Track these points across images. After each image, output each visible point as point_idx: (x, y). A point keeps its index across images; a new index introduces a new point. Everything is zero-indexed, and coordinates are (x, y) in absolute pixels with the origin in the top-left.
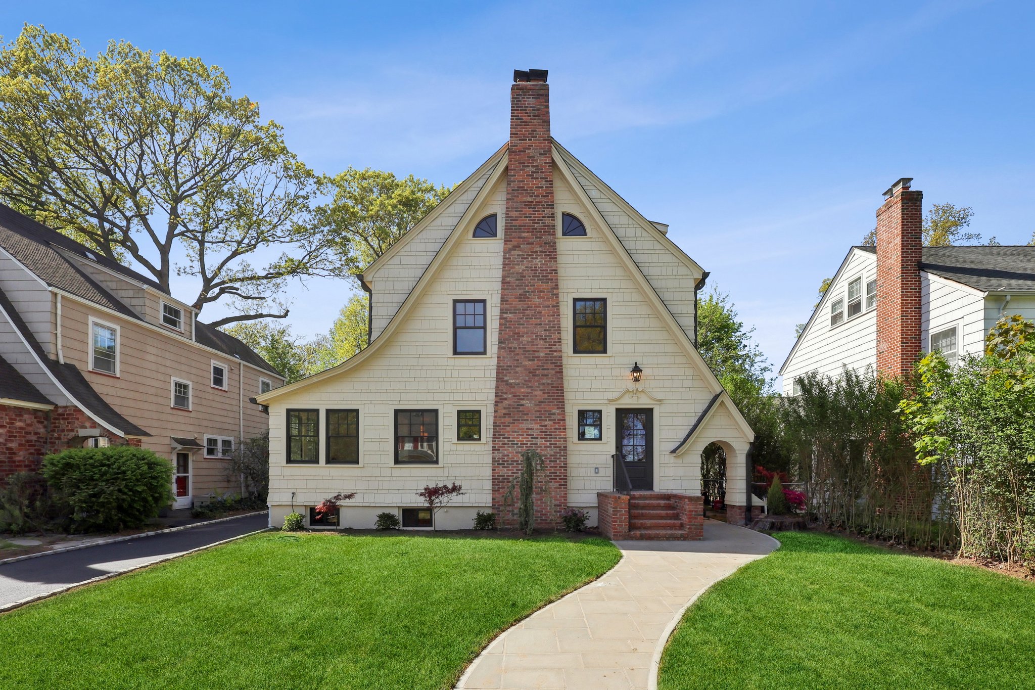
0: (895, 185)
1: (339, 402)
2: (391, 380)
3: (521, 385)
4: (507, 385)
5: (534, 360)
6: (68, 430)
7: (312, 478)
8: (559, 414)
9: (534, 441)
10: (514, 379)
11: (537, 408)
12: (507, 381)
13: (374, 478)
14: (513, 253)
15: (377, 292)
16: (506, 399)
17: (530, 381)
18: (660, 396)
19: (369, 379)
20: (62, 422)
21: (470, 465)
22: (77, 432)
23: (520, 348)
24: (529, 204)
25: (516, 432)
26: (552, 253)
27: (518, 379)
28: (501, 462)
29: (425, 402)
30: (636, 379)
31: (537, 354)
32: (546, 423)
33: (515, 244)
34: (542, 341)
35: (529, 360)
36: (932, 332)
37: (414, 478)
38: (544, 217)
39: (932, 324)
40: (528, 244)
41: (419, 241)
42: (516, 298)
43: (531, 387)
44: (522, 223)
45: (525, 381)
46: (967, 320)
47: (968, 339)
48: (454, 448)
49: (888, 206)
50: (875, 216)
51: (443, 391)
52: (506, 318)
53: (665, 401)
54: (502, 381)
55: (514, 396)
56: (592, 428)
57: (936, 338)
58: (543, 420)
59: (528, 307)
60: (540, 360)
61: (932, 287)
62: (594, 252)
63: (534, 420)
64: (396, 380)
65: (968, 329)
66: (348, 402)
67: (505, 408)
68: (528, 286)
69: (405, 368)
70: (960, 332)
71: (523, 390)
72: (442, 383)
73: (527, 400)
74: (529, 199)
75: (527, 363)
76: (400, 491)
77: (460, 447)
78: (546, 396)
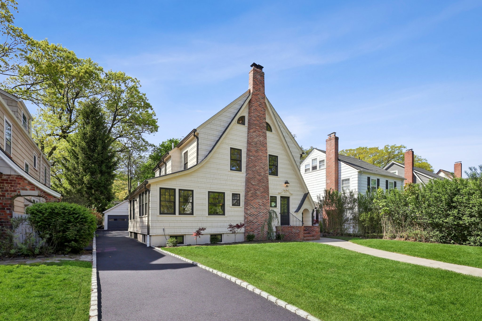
0: (332, 134)
1: (185, 186)
2: (207, 178)
3: (256, 185)
4: (252, 184)
5: (260, 176)
6: (11, 191)
7: (172, 221)
8: (267, 197)
9: (260, 207)
10: (254, 183)
11: (261, 194)
12: (252, 183)
13: (200, 221)
14: (254, 133)
15: (201, 138)
16: (251, 190)
17: (259, 184)
18: (292, 192)
19: (198, 177)
20: (6, 185)
21: (236, 216)
22: (19, 192)
23: (256, 171)
24: (258, 116)
25: (255, 203)
26: (265, 137)
27: (255, 183)
28: (250, 215)
29: (220, 189)
30: (287, 186)
31: (261, 174)
32: (264, 200)
33: (254, 130)
34: (263, 169)
35: (259, 176)
36: (342, 179)
37: (216, 221)
38: (263, 122)
39: (342, 177)
40: (258, 131)
41: (218, 120)
42: (254, 151)
43: (259, 186)
44: (256, 123)
45: (258, 184)
46: (353, 177)
47: (353, 182)
48: (231, 209)
49: (330, 139)
50: (325, 141)
51: (227, 185)
52: (251, 159)
53: (293, 195)
54: (250, 183)
55: (254, 189)
56: (274, 203)
57: (343, 181)
58: (263, 199)
59: (258, 155)
60: (262, 176)
61: (342, 166)
62: (274, 139)
63: (260, 199)
64: (209, 178)
65: (353, 179)
66: (189, 187)
67: (251, 194)
68: (258, 147)
69: (212, 173)
70: (351, 180)
71: (257, 187)
72: (226, 181)
73: (258, 191)
74: (258, 114)
75: (258, 177)
76: (211, 227)
77: (233, 209)
78: (264, 190)
